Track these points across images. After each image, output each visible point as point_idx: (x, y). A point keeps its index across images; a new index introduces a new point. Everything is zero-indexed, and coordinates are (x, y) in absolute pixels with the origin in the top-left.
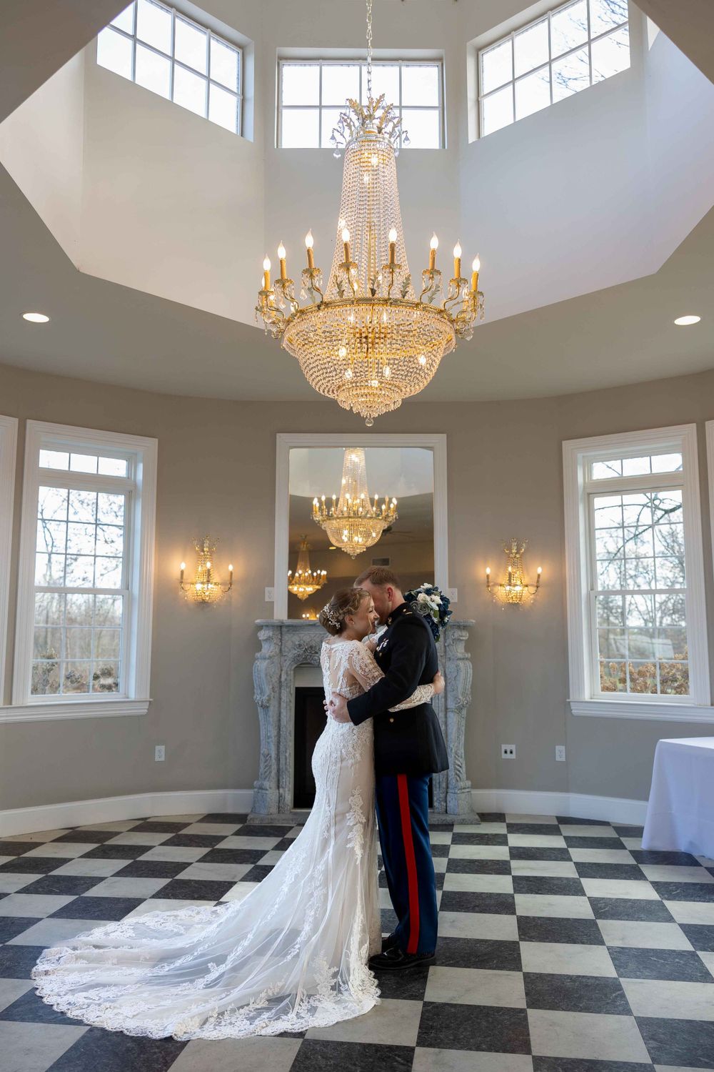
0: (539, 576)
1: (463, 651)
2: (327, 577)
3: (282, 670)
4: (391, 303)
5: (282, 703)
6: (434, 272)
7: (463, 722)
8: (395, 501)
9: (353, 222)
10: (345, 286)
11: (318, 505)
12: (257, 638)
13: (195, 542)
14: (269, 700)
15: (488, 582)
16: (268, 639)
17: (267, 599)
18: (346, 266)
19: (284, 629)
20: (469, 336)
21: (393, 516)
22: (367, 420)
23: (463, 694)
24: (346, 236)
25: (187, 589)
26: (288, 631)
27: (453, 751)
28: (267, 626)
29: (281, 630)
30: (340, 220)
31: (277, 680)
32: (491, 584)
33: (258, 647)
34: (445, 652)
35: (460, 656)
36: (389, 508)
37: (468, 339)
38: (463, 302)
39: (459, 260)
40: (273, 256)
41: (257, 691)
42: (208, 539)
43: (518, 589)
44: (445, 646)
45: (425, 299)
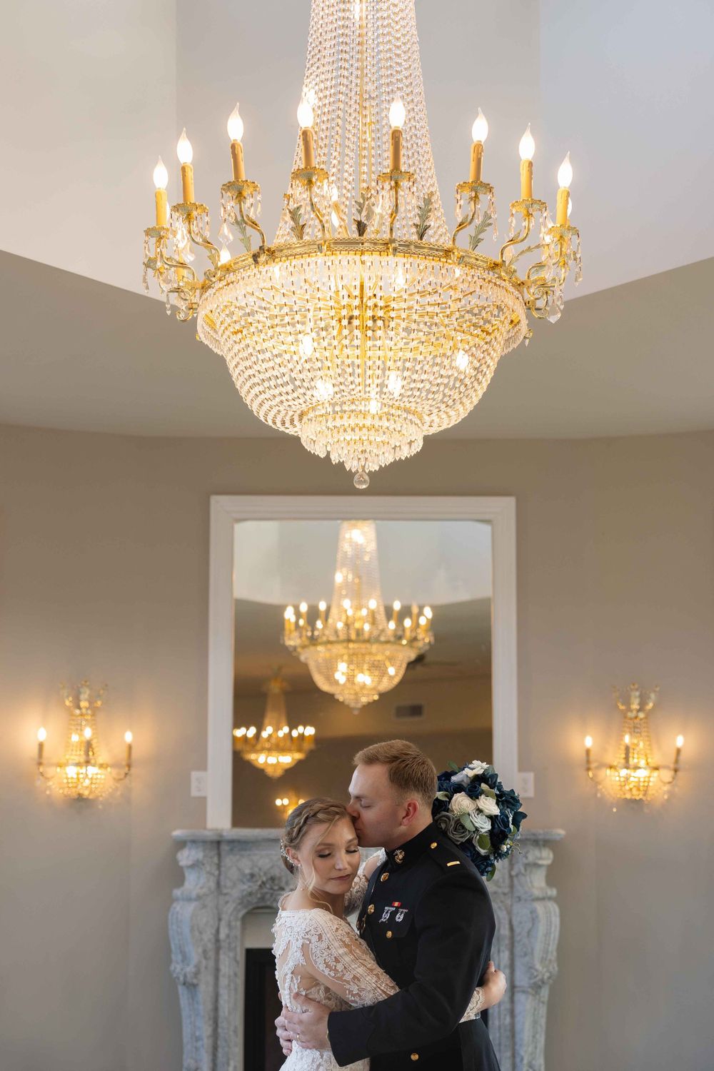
0: (679, 751)
1: (543, 884)
2: (317, 739)
3: (220, 920)
4: (395, 249)
5: (221, 979)
6: (478, 187)
7: (543, 1010)
8: (428, 612)
9: (328, 93)
10: (306, 216)
11: (293, 619)
12: (176, 862)
13: (65, 693)
14: (197, 974)
15: (588, 762)
16: (195, 865)
17: (194, 793)
18: (308, 176)
19: (225, 847)
20: (554, 313)
21: (426, 639)
22: (357, 476)
23: (543, 960)
24: (305, 117)
25: (48, 776)
26: (232, 850)
27: (525, 1061)
28: (194, 842)
29: (218, 848)
30: (305, 89)
31: (212, 937)
32: (593, 765)
33: (177, 876)
34: (512, 886)
35: (537, 893)
36: (418, 625)
37: (553, 319)
38: (538, 247)
39: (531, 164)
40: (171, 160)
41: (176, 957)
42: (88, 686)
43: (642, 774)
44: (511, 877)
45: (464, 241)
